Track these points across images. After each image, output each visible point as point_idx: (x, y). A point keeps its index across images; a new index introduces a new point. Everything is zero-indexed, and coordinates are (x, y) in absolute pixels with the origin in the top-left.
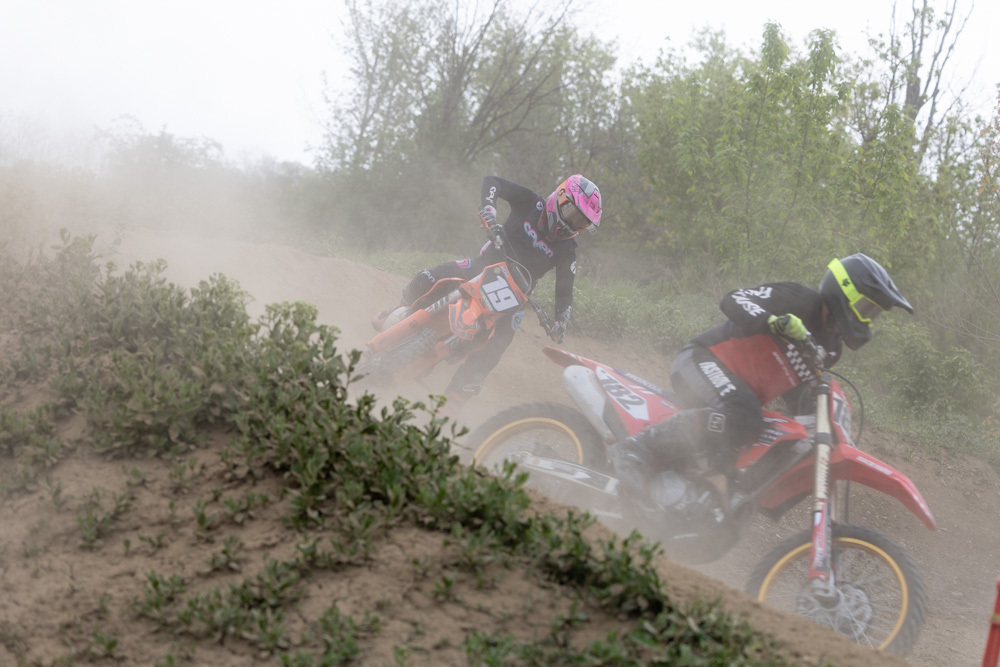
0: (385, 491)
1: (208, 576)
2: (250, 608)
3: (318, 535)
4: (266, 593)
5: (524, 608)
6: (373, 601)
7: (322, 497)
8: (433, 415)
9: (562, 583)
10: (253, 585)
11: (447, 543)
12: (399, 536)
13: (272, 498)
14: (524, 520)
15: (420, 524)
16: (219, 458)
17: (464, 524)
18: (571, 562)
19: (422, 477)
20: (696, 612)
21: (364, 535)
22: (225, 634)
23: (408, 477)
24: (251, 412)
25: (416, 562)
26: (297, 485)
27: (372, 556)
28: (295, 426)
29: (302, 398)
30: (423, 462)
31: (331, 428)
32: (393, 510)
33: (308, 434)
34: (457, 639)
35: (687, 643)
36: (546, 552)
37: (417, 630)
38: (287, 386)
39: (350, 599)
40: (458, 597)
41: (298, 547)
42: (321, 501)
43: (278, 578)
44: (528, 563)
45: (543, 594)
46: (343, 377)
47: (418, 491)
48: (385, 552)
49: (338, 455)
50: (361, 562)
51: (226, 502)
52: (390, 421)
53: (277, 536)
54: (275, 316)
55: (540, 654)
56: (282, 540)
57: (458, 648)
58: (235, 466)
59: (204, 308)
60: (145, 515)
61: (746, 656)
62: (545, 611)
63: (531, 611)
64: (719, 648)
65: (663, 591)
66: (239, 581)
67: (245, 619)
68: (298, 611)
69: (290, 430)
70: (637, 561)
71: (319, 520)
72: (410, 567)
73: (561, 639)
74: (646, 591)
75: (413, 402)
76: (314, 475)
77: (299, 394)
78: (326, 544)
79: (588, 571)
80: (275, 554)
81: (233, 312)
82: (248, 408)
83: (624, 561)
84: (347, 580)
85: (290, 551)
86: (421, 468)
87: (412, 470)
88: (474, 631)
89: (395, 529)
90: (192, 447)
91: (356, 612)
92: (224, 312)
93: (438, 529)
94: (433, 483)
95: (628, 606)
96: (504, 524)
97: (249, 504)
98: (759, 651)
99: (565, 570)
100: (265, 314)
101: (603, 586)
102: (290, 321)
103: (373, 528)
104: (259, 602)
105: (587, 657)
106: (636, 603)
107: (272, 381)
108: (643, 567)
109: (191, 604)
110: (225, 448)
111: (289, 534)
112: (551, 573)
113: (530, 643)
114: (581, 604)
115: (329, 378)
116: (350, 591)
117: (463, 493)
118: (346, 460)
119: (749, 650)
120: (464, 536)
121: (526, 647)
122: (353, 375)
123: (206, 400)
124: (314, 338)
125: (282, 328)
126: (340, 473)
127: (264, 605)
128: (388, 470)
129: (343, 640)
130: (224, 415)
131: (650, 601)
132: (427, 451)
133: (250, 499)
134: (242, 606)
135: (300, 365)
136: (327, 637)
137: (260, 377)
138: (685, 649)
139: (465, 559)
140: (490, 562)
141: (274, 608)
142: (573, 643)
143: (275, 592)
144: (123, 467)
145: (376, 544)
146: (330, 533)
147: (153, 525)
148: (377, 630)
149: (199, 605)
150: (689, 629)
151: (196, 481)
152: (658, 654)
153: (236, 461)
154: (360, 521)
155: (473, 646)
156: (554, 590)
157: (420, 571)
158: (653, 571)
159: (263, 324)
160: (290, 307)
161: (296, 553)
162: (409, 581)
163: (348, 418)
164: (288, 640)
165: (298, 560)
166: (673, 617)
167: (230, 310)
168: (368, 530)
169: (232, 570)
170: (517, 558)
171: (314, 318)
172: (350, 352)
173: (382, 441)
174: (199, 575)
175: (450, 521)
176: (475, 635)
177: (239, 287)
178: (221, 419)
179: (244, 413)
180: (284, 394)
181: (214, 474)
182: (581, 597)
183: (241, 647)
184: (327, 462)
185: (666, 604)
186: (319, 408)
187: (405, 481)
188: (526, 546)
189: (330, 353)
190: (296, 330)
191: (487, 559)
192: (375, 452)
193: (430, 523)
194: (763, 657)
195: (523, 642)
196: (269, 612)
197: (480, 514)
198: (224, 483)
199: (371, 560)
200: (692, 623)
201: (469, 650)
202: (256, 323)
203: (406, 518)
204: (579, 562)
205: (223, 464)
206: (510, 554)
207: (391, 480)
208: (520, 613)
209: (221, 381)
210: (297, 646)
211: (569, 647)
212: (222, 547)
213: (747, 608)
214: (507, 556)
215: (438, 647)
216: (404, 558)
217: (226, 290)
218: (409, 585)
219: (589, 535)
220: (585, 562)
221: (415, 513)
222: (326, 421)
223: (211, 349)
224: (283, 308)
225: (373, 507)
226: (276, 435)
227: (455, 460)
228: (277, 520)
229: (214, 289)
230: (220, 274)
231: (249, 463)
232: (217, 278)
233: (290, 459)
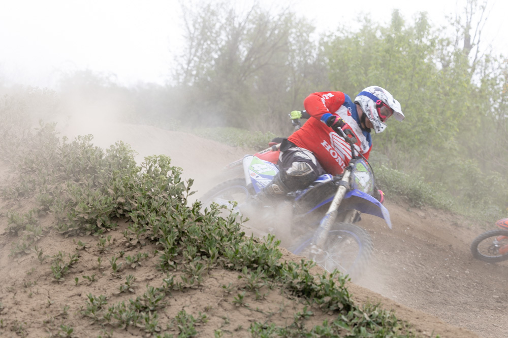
0: (208, 251)
1: (119, 295)
2: (140, 311)
3: (174, 274)
4: (148, 304)
5: (280, 309)
6: (203, 307)
7: (176, 254)
8: (231, 212)
9: (299, 296)
10: (141, 300)
11: (240, 277)
12: (215, 274)
13: (150, 255)
14: (279, 265)
15: (226, 268)
16: (123, 235)
17: (248, 267)
18: (303, 285)
19: (226, 243)
20: (367, 310)
21: (198, 273)
22: (127, 325)
23: (219, 244)
24: (139, 212)
25: (224, 287)
26: (163, 249)
27: (202, 284)
28: (161, 218)
29: (164, 204)
30: (226, 235)
31: (180, 220)
32: (212, 261)
33: (168, 222)
34: (246, 326)
35: (364, 326)
36: (291, 281)
37: (226, 321)
38: (156, 198)
39: (192, 306)
40: (246, 305)
41: (164, 280)
42: (175, 256)
43: (154, 296)
44: (282, 286)
45: (290, 302)
46: (184, 193)
47: (224, 251)
48: (209, 282)
49: (183, 232)
50: (197, 287)
51: (126, 258)
52: (209, 215)
53: (153, 275)
54: (149, 162)
55: (289, 333)
56: (156, 277)
57: (247, 331)
58: (131, 239)
59: (113, 159)
60: (86, 265)
61: (394, 332)
62: (291, 311)
63: (284, 311)
64: (380, 328)
65: (351, 299)
66: (134, 298)
67: (138, 317)
68: (165, 313)
69: (158, 220)
70: (337, 285)
71: (174, 266)
72: (222, 289)
73: (299, 325)
74: (342, 300)
75: (221, 205)
76: (172, 243)
77: (163, 202)
78: (178, 278)
79: (312, 290)
80: (152, 284)
81: (128, 161)
82: (137, 210)
83: (331, 284)
84: (189, 297)
85: (160, 282)
86: (226, 239)
87: (221, 239)
88: (255, 321)
89: (213, 270)
90: (109, 230)
91: (194, 313)
92: (123, 160)
93: (235, 270)
94: (232, 246)
95: (333, 307)
96: (269, 267)
97: (138, 259)
98: (400, 329)
99: (300, 290)
100: (144, 161)
101: (320, 297)
102: (157, 165)
103: (202, 269)
104: (145, 308)
105: (313, 333)
106: (337, 306)
107: (148, 195)
108: (340, 287)
109: (110, 310)
110: (126, 230)
111: (159, 273)
112: (293, 291)
113: (284, 327)
114: (309, 307)
115: (177, 193)
116: (191, 302)
117: (247, 251)
118: (187, 235)
119: (395, 329)
120: (248, 273)
121: (282, 329)
122: (190, 192)
123: (116, 206)
124: (170, 173)
125: (153, 169)
126: (185, 242)
127: (147, 310)
128: (209, 240)
129: (188, 327)
130: (124, 213)
131: (344, 305)
132: (229, 230)
133: (139, 256)
134: (136, 311)
135: (163, 187)
136: (180, 326)
137: (143, 194)
138: (363, 329)
139: (249, 285)
140: (262, 286)
141: (152, 311)
142: (305, 327)
143: (153, 303)
144: (74, 241)
145: (204, 278)
146: (181, 272)
147: (90, 270)
148: (205, 322)
149: (114, 311)
150: (365, 319)
151: (111, 247)
152: (349, 332)
153: (131, 237)
154: (195, 266)
155: (255, 330)
156: (296, 300)
157: (227, 291)
158: (346, 289)
159: (143, 167)
160: (156, 158)
161: (163, 283)
162: (221, 297)
163: (188, 214)
164: (160, 328)
165: (164, 287)
166: (356, 313)
167: (126, 160)
168: (199, 271)
169: (130, 292)
170: (276, 284)
171: (169, 163)
172: (188, 180)
173: (205, 226)
174: (113, 295)
175: (241, 266)
176: (255, 323)
177: (130, 148)
178: (123, 216)
179: (135, 212)
180: (155, 202)
181: (121, 243)
182: (309, 304)
183: (136, 332)
184: (178, 236)
185: (352, 306)
186: (173, 209)
187: (218, 246)
188: (280, 278)
189: (178, 181)
190: (160, 169)
191: (261, 284)
192: (202, 231)
193: (231, 267)
194: (402, 333)
195: (280, 327)
196: (150, 313)
197: (256, 262)
198: (126, 248)
199: (202, 286)
200: (366, 316)
201: (252, 332)
202: (140, 166)
203: (218, 264)
204: (308, 285)
205: (125, 238)
206: (272, 281)
207: (210, 245)
208: (278, 312)
209: (122, 196)
210: (165, 330)
211: (304, 329)
212: (125, 281)
213: (393, 308)
214: (271, 283)
215: (236, 330)
216: (218, 285)
217: (124, 149)
218: (221, 299)
219: (313, 272)
220: (311, 285)
221: (224, 262)
222: (177, 216)
223: (117, 180)
224: (154, 158)
225: (202, 259)
226: (152, 223)
227: (243, 234)
228: (153, 267)
229: (118, 149)
230: (121, 141)
231: (138, 237)
232: (119, 143)
233: (159, 235)
